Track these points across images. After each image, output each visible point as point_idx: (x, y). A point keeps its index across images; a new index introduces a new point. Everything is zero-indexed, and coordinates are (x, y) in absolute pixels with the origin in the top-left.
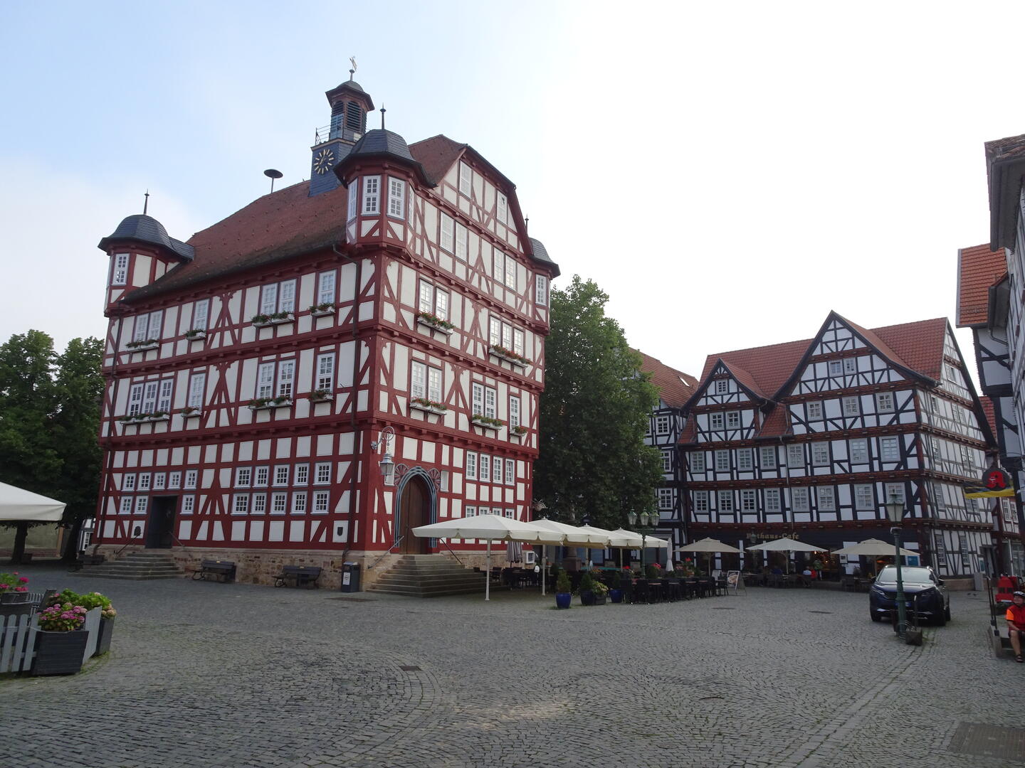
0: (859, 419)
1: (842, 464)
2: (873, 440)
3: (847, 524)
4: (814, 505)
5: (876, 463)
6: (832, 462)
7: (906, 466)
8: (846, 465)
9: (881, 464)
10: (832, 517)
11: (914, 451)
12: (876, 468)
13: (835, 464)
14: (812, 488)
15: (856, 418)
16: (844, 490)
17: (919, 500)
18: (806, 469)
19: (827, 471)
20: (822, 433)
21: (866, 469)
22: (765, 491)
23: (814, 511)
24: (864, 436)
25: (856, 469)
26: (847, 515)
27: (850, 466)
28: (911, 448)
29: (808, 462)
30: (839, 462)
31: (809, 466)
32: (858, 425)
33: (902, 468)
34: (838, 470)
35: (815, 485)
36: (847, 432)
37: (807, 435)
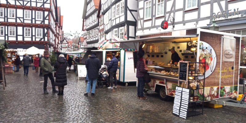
1: (20, 19)
2: (34, 11)
3: (20, 42)
4: (6, 34)
5: (34, 20)
6: (16, 17)
7: (44, 23)
8: (22, 19)
10: (14, 39)
11: (47, 18)
12: (34, 22)
13: (18, 19)
14: (6, 27)
15: (28, 2)
16: (20, 29)
17: (47, 35)
19: (14, 21)
20: (13, 5)
21: (30, 22)
23: (6, 36)
24: (30, 9)
25: (26, 22)
26: (20, 39)
27: (24, 20)
28: (46, 17)
29: (6, 16)
31: (6, 18)
32: (29, 5)
33: (43, 23)
34: (18, 21)
35: (8, 26)
36: (24, 7)
37: (7, 5)
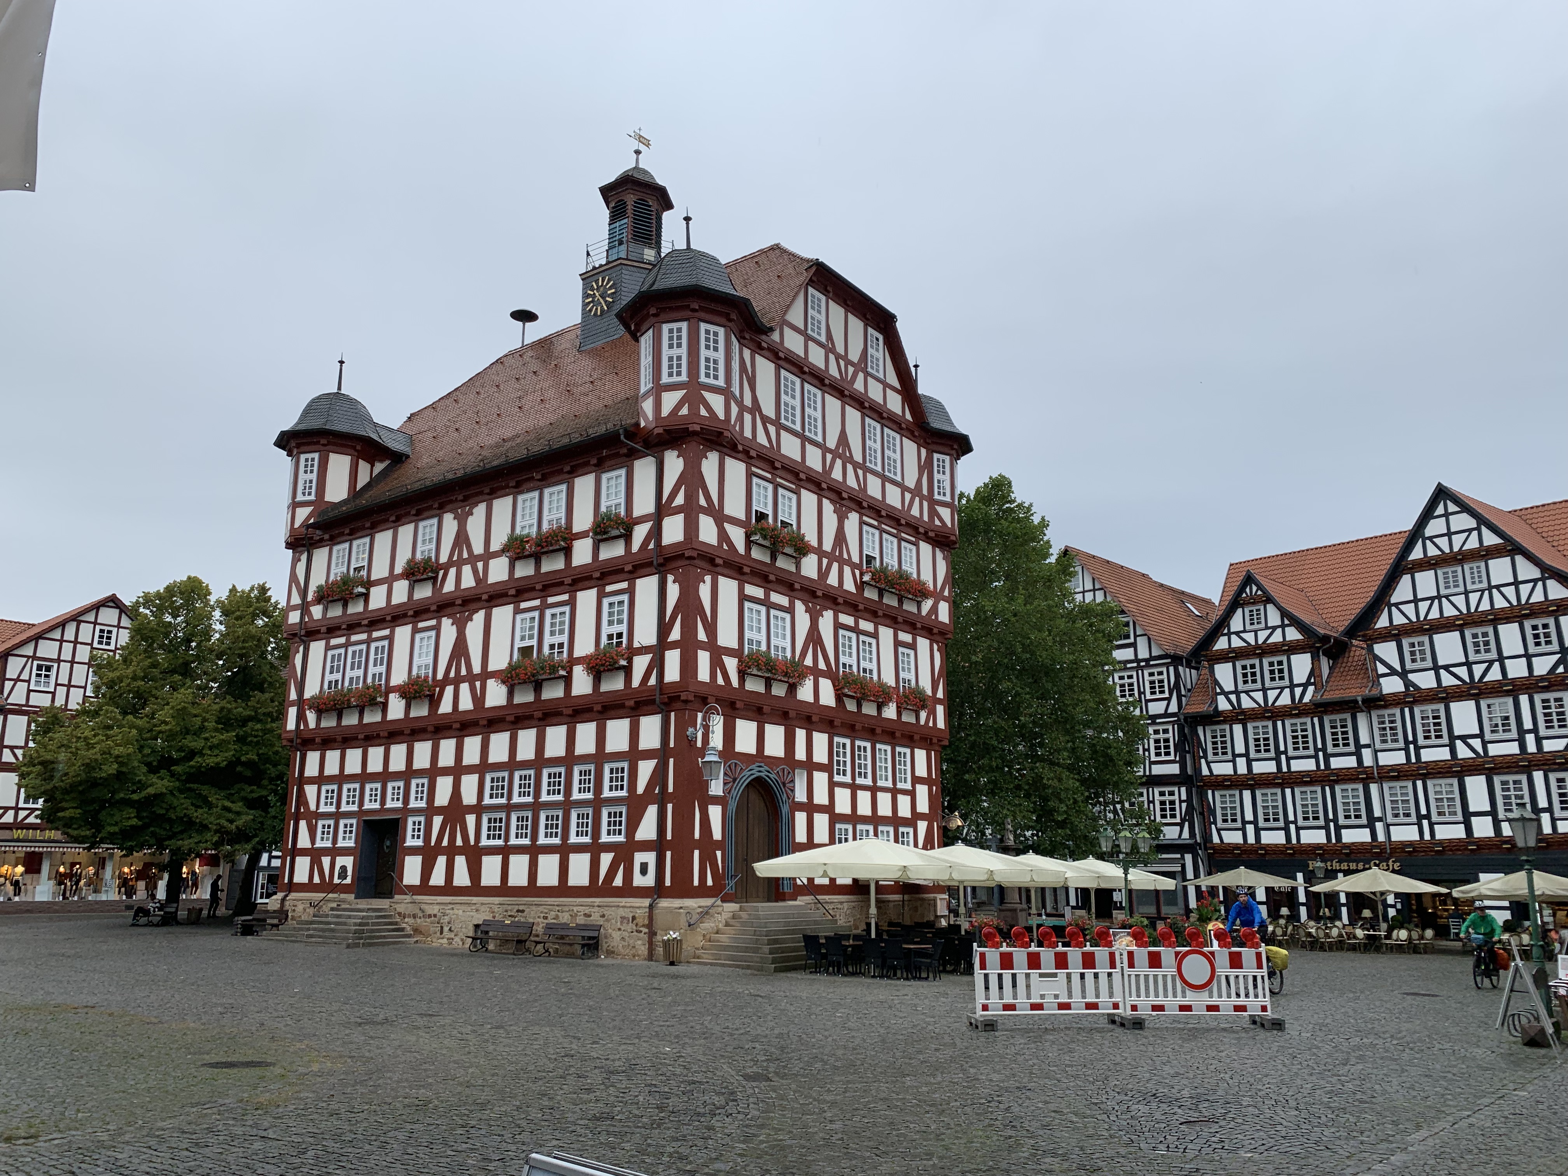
0: (1497, 665)
1: (1470, 741)
2: (1524, 699)
3: (1483, 844)
4: (1424, 811)
5: (1530, 739)
6: (1453, 738)
8: (1476, 743)
9: (1539, 741)
10: (1458, 832)
12: (1532, 748)
13: (1459, 743)
14: (1419, 783)
15: (1491, 663)
16: (1476, 785)
18: (1407, 750)
19: (1444, 754)
20: (1431, 689)
21: (1513, 748)
22: (1338, 789)
23: (1425, 823)
24: (1508, 693)
25: (1494, 750)
26: (1483, 828)
27: (1484, 744)
29: (1410, 738)
30: (1464, 738)
31: (1412, 747)
32: (1495, 674)
34: (1463, 752)
35: (1424, 778)
36: (1476, 688)
37: (1406, 693)
